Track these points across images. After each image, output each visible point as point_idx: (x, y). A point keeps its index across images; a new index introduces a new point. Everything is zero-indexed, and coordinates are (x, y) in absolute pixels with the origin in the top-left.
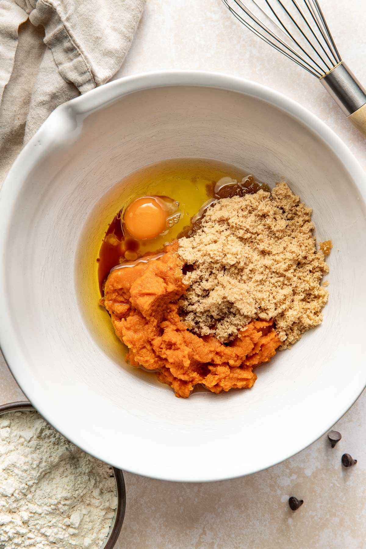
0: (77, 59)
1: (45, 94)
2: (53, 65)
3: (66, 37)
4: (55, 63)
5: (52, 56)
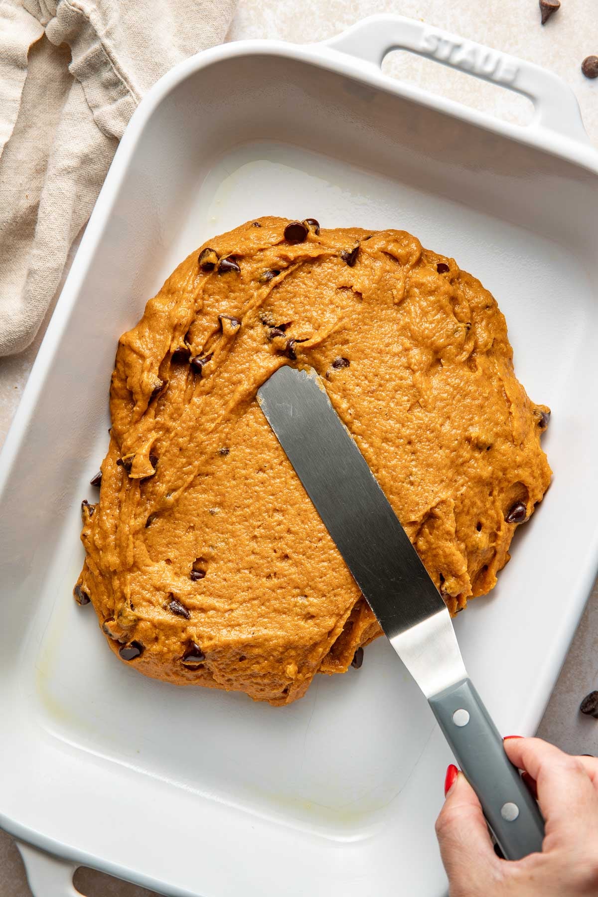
0: (123, 99)
1: (71, 155)
2: (84, 108)
3: (106, 63)
4: (88, 104)
5: (82, 95)
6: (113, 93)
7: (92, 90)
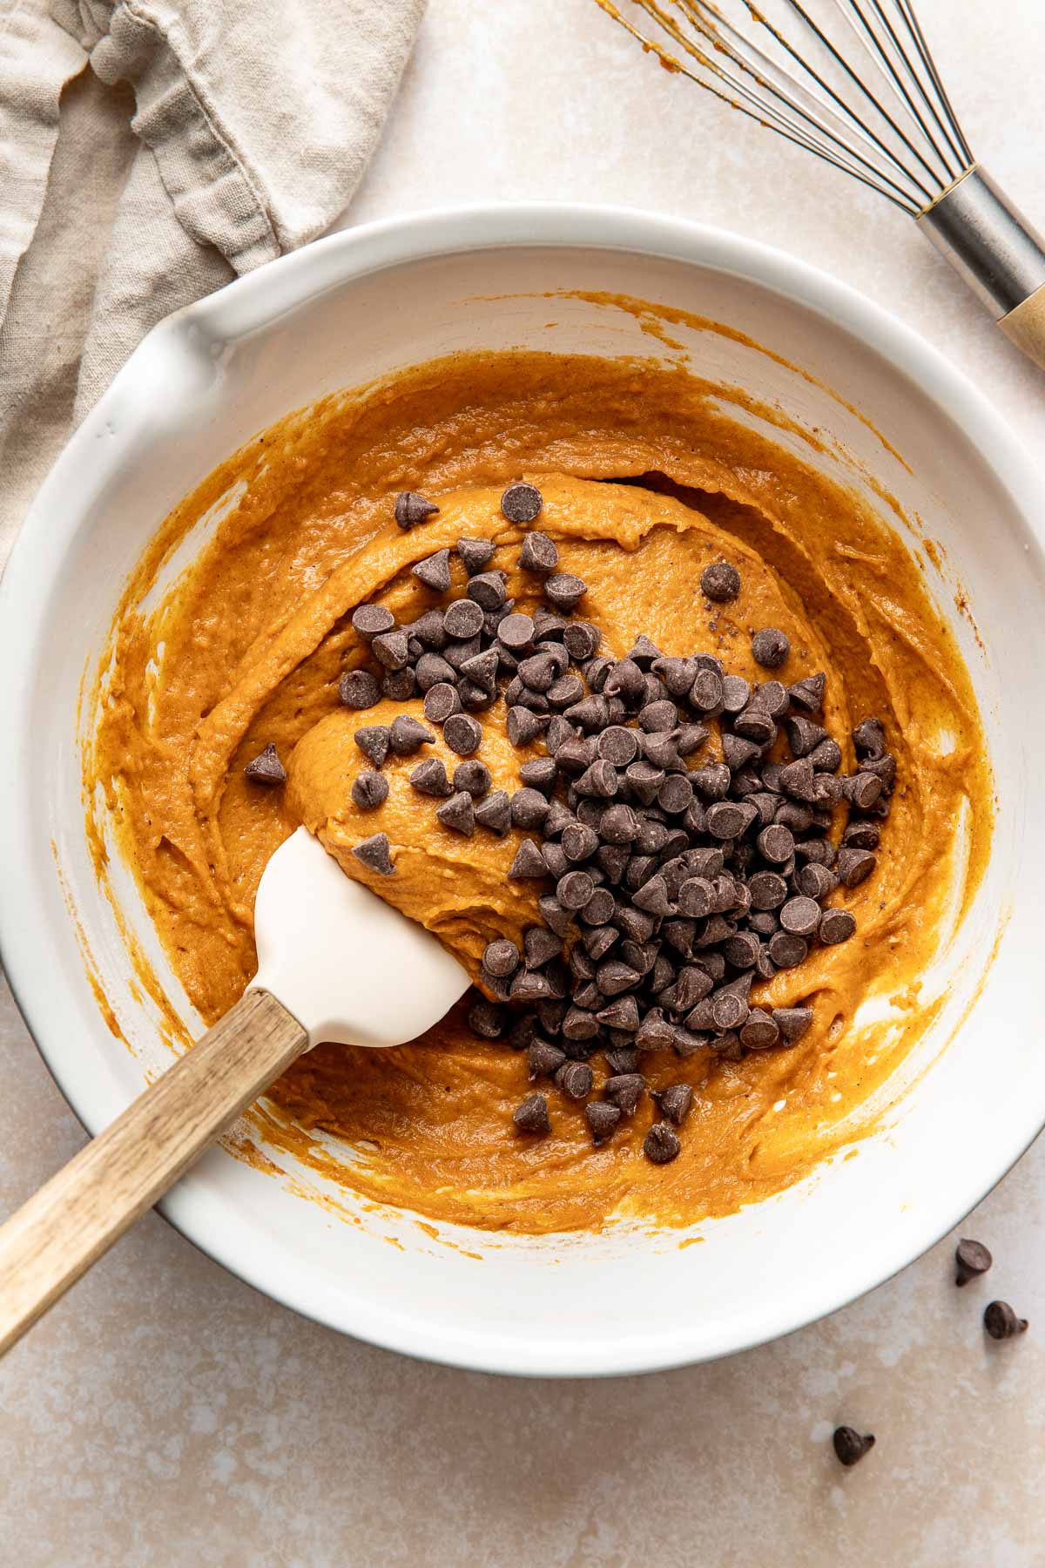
0: (226, 178)
1: (135, 277)
2: (158, 194)
3: (196, 116)
4: (166, 188)
5: (155, 170)
6: (210, 167)
7: (173, 163)
